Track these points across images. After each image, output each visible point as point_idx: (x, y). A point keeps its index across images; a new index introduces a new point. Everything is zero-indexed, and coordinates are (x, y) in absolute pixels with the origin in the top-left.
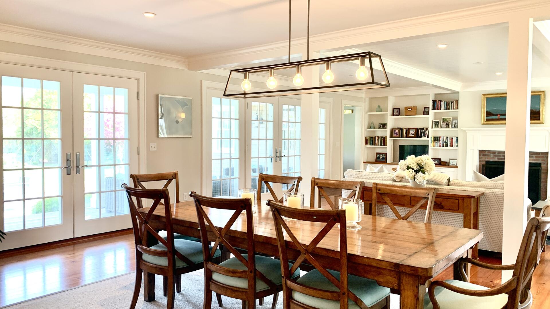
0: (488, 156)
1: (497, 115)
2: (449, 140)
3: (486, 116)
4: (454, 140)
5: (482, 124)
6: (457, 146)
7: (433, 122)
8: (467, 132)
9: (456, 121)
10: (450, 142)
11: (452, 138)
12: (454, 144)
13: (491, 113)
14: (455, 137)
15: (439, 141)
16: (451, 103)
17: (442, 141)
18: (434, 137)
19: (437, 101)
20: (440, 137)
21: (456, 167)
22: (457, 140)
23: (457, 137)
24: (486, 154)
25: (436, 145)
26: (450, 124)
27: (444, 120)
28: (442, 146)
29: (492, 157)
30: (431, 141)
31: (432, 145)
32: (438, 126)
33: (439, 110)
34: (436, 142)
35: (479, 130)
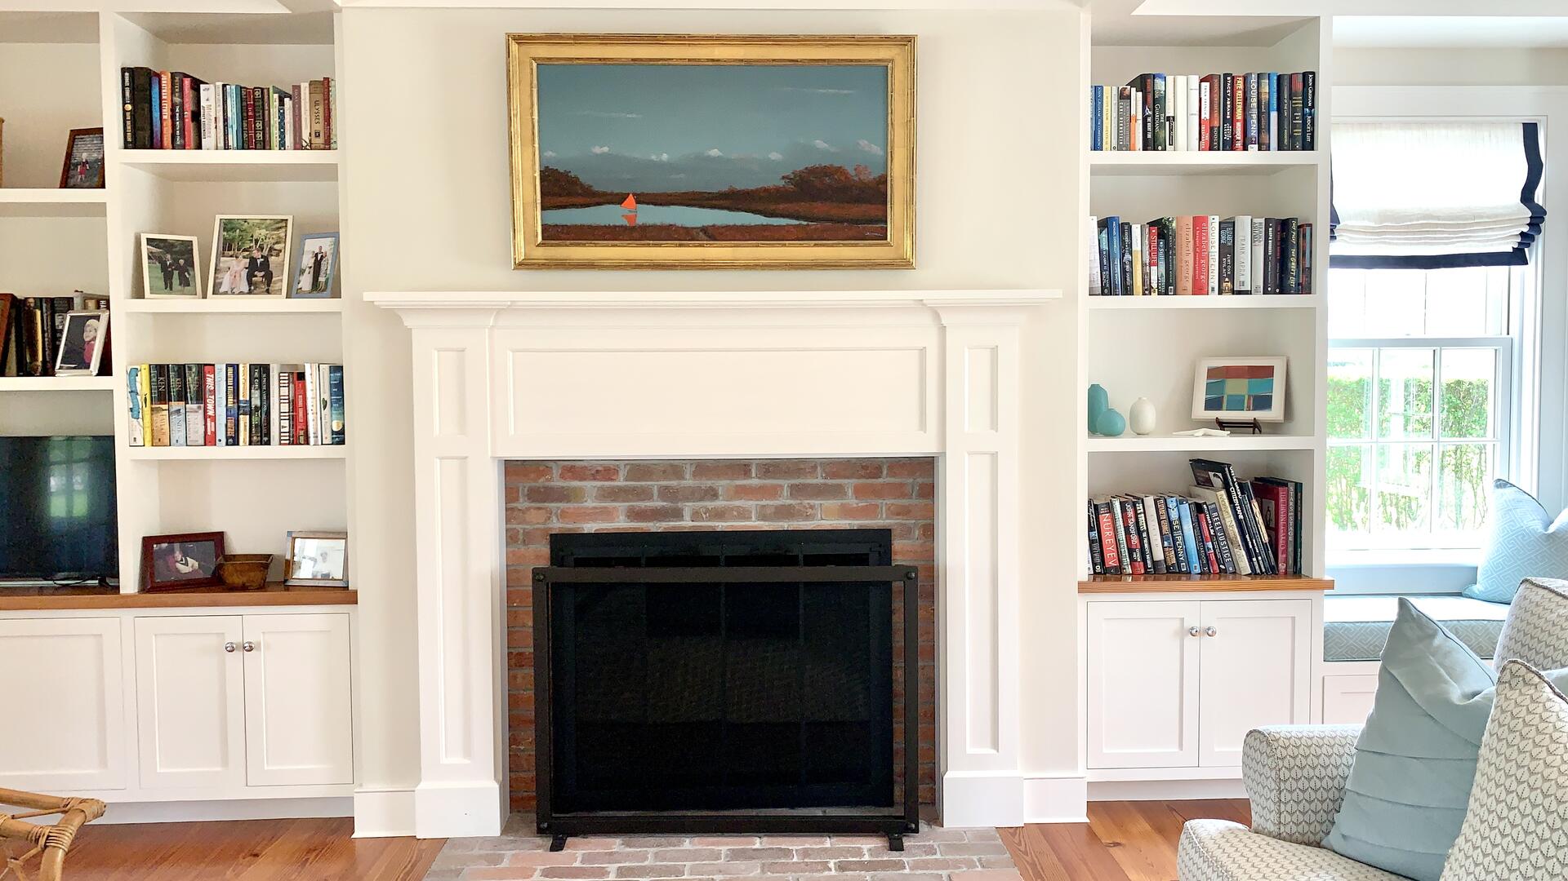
0: (563, 495)
1: (619, 199)
2: (279, 391)
3: (543, 209)
4: (316, 387)
5: (521, 266)
6: (339, 438)
7: (145, 248)
8: (408, 322)
9: (326, 245)
10: (285, 408)
11: (301, 376)
12: (318, 420)
13: (575, 181)
14: (325, 369)
15: (200, 397)
16: (282, 103)
17: (219, 403)
18: (160, 371)
19: (166, 80)
20: (203, 370)
21: (340, 593)
22: (338, 388)
23: (337, 369)
24: (552, 488)
25: (179, 434)
26: (281, 265)
27: (233, 238)
28: (221, 435)
29: (590, 504)
30: (134, 400)
31: (141, 429)
32: (185, 282)
33: (183, 147)
34: (176, 405)
35: (499, 311)
